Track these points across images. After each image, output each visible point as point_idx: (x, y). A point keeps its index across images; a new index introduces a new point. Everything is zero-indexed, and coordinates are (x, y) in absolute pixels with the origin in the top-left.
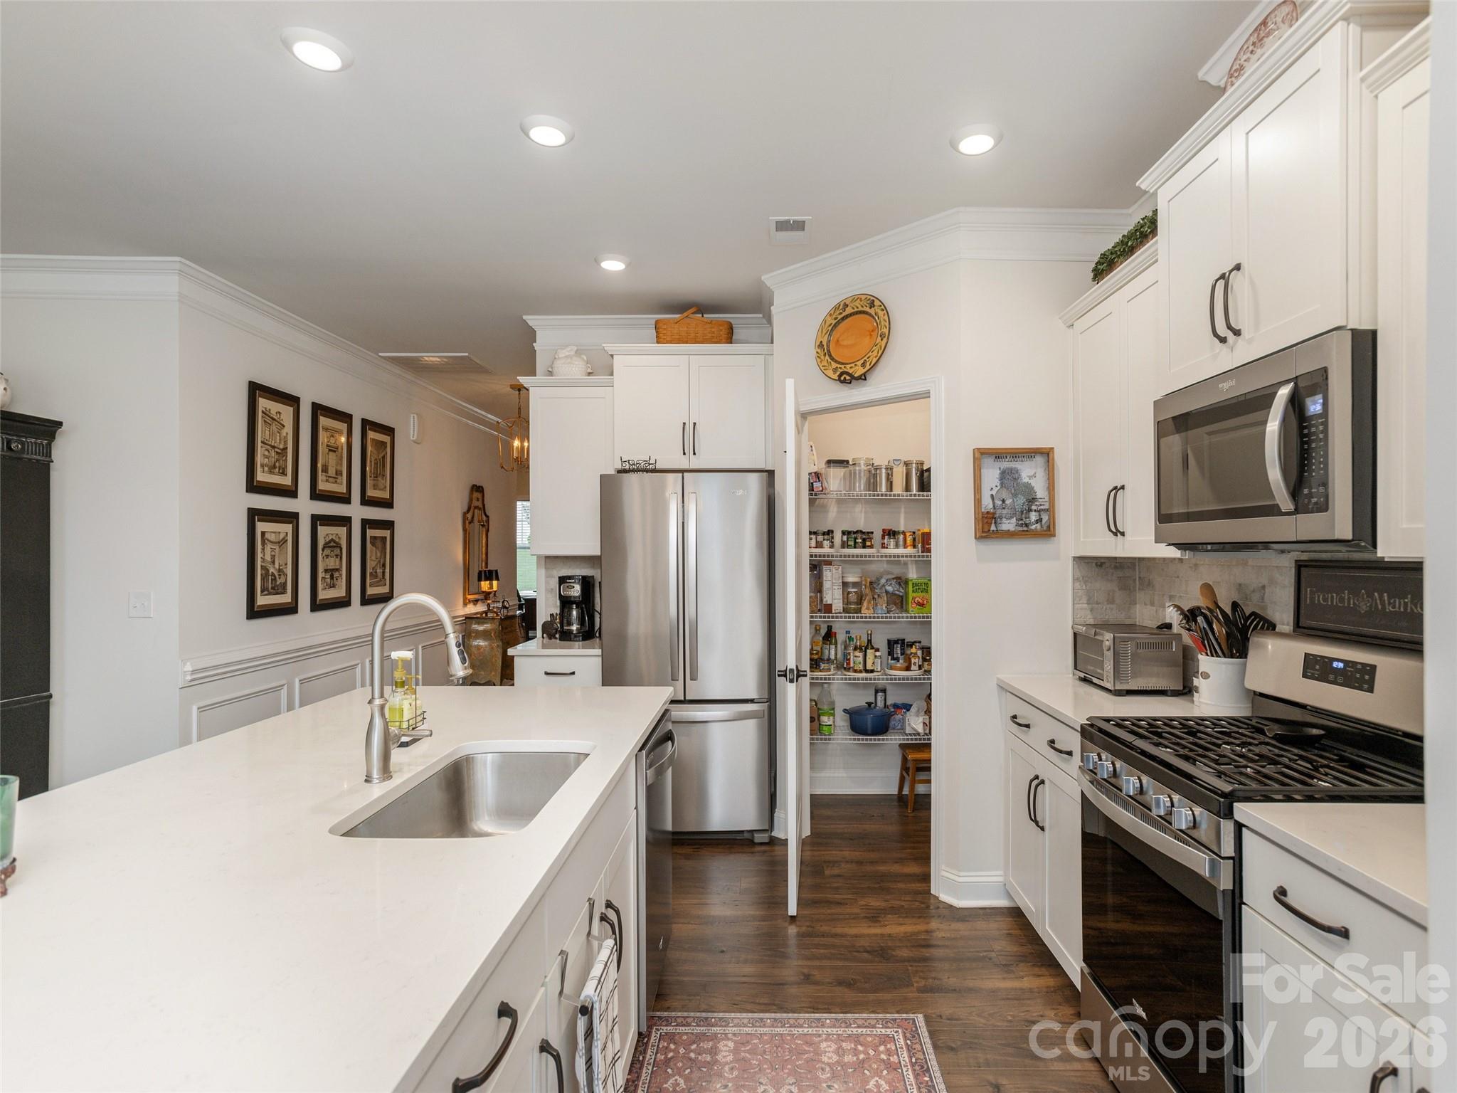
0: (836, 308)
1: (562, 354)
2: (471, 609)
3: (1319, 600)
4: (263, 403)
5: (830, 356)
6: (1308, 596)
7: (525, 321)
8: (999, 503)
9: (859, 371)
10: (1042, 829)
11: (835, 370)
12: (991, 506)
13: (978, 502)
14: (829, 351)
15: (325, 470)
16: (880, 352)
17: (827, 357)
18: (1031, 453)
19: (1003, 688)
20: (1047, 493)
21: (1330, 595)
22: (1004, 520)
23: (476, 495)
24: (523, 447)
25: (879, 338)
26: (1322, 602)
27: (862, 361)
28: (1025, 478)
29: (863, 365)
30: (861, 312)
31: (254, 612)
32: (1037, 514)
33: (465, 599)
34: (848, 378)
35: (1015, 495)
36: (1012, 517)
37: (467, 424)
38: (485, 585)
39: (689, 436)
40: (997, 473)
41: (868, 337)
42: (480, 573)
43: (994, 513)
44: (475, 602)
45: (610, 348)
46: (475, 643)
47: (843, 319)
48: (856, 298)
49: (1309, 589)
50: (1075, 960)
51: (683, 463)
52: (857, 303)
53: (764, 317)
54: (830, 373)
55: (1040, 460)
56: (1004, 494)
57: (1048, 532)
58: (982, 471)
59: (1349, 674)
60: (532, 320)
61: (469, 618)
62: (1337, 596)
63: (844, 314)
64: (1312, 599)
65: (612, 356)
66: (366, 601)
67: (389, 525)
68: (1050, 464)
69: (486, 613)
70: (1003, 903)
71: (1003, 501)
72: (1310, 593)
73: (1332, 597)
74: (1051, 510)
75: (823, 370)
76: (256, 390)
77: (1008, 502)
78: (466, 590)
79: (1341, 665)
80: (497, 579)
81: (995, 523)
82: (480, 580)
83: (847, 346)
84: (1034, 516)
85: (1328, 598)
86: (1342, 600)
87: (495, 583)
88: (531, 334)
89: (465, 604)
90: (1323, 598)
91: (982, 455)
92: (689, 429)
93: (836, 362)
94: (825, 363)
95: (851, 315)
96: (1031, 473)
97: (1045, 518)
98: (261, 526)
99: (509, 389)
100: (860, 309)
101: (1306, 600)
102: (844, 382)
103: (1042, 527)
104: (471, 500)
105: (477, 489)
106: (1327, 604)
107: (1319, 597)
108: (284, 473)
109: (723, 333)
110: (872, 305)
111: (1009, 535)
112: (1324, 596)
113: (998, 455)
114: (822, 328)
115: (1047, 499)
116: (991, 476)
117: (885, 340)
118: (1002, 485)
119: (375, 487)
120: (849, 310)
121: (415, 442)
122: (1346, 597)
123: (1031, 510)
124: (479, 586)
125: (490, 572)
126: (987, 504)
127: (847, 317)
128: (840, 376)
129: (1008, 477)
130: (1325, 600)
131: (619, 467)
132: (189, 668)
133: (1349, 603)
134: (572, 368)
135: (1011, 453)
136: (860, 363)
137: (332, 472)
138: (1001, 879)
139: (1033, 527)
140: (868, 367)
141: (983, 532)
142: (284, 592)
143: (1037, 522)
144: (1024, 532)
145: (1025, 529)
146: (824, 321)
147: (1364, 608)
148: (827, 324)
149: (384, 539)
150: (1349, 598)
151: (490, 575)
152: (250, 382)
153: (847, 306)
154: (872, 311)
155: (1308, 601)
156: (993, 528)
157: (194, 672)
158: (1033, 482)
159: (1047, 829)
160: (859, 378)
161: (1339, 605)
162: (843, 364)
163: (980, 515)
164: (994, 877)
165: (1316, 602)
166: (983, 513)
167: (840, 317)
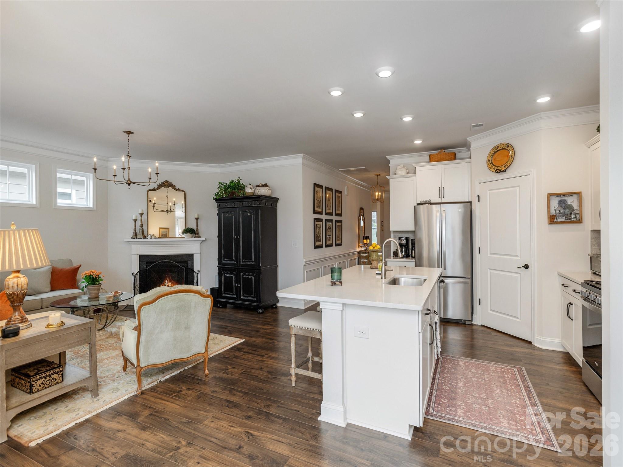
0: (495, 148)
1: (399, 167)
2: (361, 249)
4: (316, 188)
5: (492, 164)
7: (387, 158)
8: (558, 212)
9: (503, 169)
10: (572, 320)
11: (494, 169)
12: (554, 213)
13: (549, 211)
14: (492, 162)
15: (328, 206)
16: (511, 162)
17: (491, 164)
18: (571, 194)
19: (560, 275)
20: (579, 208)
22: (560, 218)
23: (362, 211)
24: (379, 195)
25: (511, 158)
27: (504, 166)
28: (569, 203)
29: (505, 167)
30: (503, 149)
31: (316, 247)
32: (574, 215)
33: (359, 245)
34: (499, 171)
35: (565, 209)
36: (563, 217)
37: (359, 187)
38: (365, 241)
39: (442, 191)
40: (557, 202)
41: (506, 157)
42: (363, 237)
43: (556, 215)
44: (361, 247)
45: (415, 165)
46: (362, 260)
47: (497, 151)
48: (501, 144)
50: (580, 357)
51: (440, 201)
52: (502, 146)
53: (467, 148)
54: (492, 170)
55: (575, 196)
56: (560, 209)
57: (579, 221)
58: (551, 201)
60: (388, 157)
61: (360, 252)
63: (497, 150)
65: (415, 167)
66: (336, 245)
67: (341, 222)
68: (580, 198)
69: (365, 250)
70: (561, 350)
71: (560, 211)
74: (581, 214)
75: (490, 169)
76: (315, 185)
77: (562, 211)
78: (359, 243)
80: (369, 239)
81: (556, 218)
82: (363, 239)
83: (499, 160)
84: (573, 216)
87: (368, 240)
88: (388, 162)
89: (359, 247)
91: (550, 196)
92: (442, 189)
93: (494, 166)
94: (490, 166)
95: (500, 150)
96: (572, 201)
97: (578, 216)
98: (317, 223)
99: (374, 176)
100: (503, 148)
102: (498, 172)
103: (576, 219)
104: (360, 213)
105: (362, 209)
108: (320, 208)
109: (453, 156)
110: (508, 146)
111: (562, 222)
113: (557, 195)
114: (489, 155)
115: (579, 210)
116: (555, 203)
117: (513, 158)
118: (559, 206)
119: (338, 210)
120: (499, 148)
121: (347, 195)
123: (572, 214)
124: (363, 241)
125: (367, 237)
126: (553, 212)
127: (498, 150)
128: (496, 171)
129: (562, 203)
131: (419, 202)
132: (305, 261)
134: (402, 172)
135: (563, 194)
136: (503, 166)
137: (329, 207)
138: (560, 342)
139: (573, 220)
140: (506, 167)
141: (551, 222)
142: (320, 242)
143: (574, 218)
144: (568, 221)
145: (569, 220)
146: (490, 152)
148: (491, 153)
149: (340, 226)
151: (366, 238)
152: (314, 183)
153: (498, 147)
154: (508, 148)
156: (555, 220)
157: (306, 262)
158: (572, 204)
159: (574, 320)
160: (503, 171)
162: (497, 166)
163: (550, 216)
164: (558, 340)
166: (551, 215)
167: (496, 151)
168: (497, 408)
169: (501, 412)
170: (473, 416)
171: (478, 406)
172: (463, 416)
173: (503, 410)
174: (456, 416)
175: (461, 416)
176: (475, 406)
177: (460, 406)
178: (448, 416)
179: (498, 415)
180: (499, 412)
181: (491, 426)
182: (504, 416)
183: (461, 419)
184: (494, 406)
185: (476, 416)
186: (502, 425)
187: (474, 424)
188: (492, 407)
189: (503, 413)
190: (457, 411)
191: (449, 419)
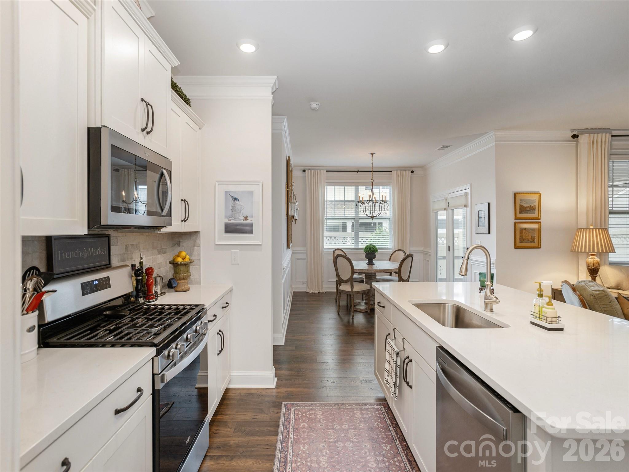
3: (65, 257)
6: (59, 255)
21: (70, 253)
26: (67, 257)
49: (59, 252)
59: (101, 284)
62: (74, 253)
64: (62, 257)
72: (60, 253)
73: (72, 253)
79: (97, 282)
85: (70, 255)
86: (76, 254)
90: (67, 255)
101: (58, 257)
106: (70, 258)
107: (65, 255)
112: (68, 254)
122: (78, 252)
130: (68, 255)
133: (79, 255)
147: (85, 256)
150: (79, 252)
155: (59, 258)
161: (75, 257)
165: (64, 258)
168: (325, 429)
169: (322, 426)
170: (346, 413)
171: (343, 427)
172: (355, 410)
173: (320, 429)
174: (360, 409)
175: (356, 410)
176: (346, 426)
177: (361, 422)
178: (366, 407)
179: (325, 421)
180: (324, 425)
181: (331, 408)
182: (319, 422)
183: (355, 407)
184: (328, 432)
185: (343, 414)
186: (322, 411)
187: (344, 405)
188: (330, 430)
189: (319, 425)
190: (361, 415)
191: (365, 405)
